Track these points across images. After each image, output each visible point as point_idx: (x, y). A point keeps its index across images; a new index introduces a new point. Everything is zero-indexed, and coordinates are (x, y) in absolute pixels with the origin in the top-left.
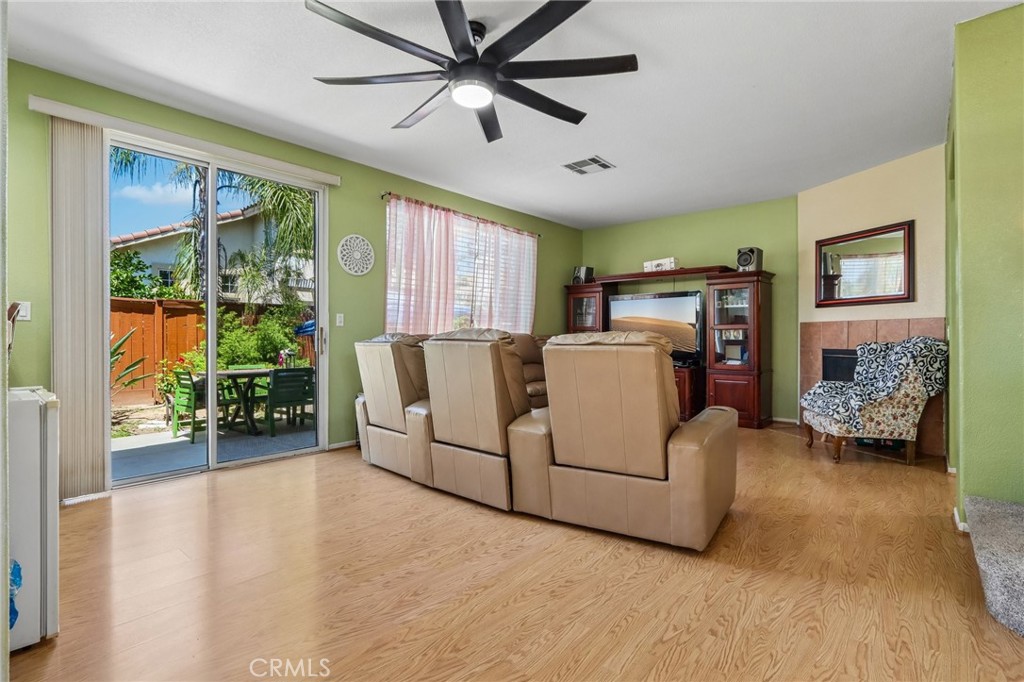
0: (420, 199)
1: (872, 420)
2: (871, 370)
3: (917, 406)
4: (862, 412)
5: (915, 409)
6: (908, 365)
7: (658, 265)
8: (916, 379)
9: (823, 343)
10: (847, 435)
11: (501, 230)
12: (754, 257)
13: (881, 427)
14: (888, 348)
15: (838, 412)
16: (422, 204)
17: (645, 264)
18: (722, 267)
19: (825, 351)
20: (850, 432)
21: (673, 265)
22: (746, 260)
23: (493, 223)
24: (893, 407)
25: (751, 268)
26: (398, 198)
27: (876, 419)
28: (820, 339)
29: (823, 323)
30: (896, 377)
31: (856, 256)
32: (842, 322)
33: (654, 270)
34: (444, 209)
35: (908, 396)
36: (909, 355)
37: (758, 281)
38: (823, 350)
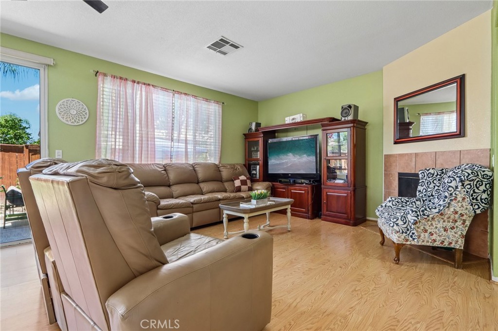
0: (124, 76)
1: (426, 231)
2: (429, 190)
3: (464, 221)
4: (417, 225)
5: (463, 224)
6: (457, 187)
7: (293, 119)
8: (464, 199)
9: (399, 168)
10: (404, 243)
11: (192, 99)
12: (352, 111)
13: (434, 237)
14: (443, 173)
15: (397, 225)
16: (126, 80)
17: (286, 119)
18: (331, 118)
19: (400, 174)
20: (407, 240)
21: (302, 119)
22: (346, 113)
23: (186, 94)
24: (444, 221)
25: (350, 118)
26: (105, 75)
27: (429, 231)
28: (396, 166)
29: (399, 154)
30: (446, 197)
31: (430, 114)
32: (411, 154)
33: (291, 122)
34: (145, 84)
35: (456, 213)
36: (458, 179)
37: (354, 127)
38: (399, 173)
